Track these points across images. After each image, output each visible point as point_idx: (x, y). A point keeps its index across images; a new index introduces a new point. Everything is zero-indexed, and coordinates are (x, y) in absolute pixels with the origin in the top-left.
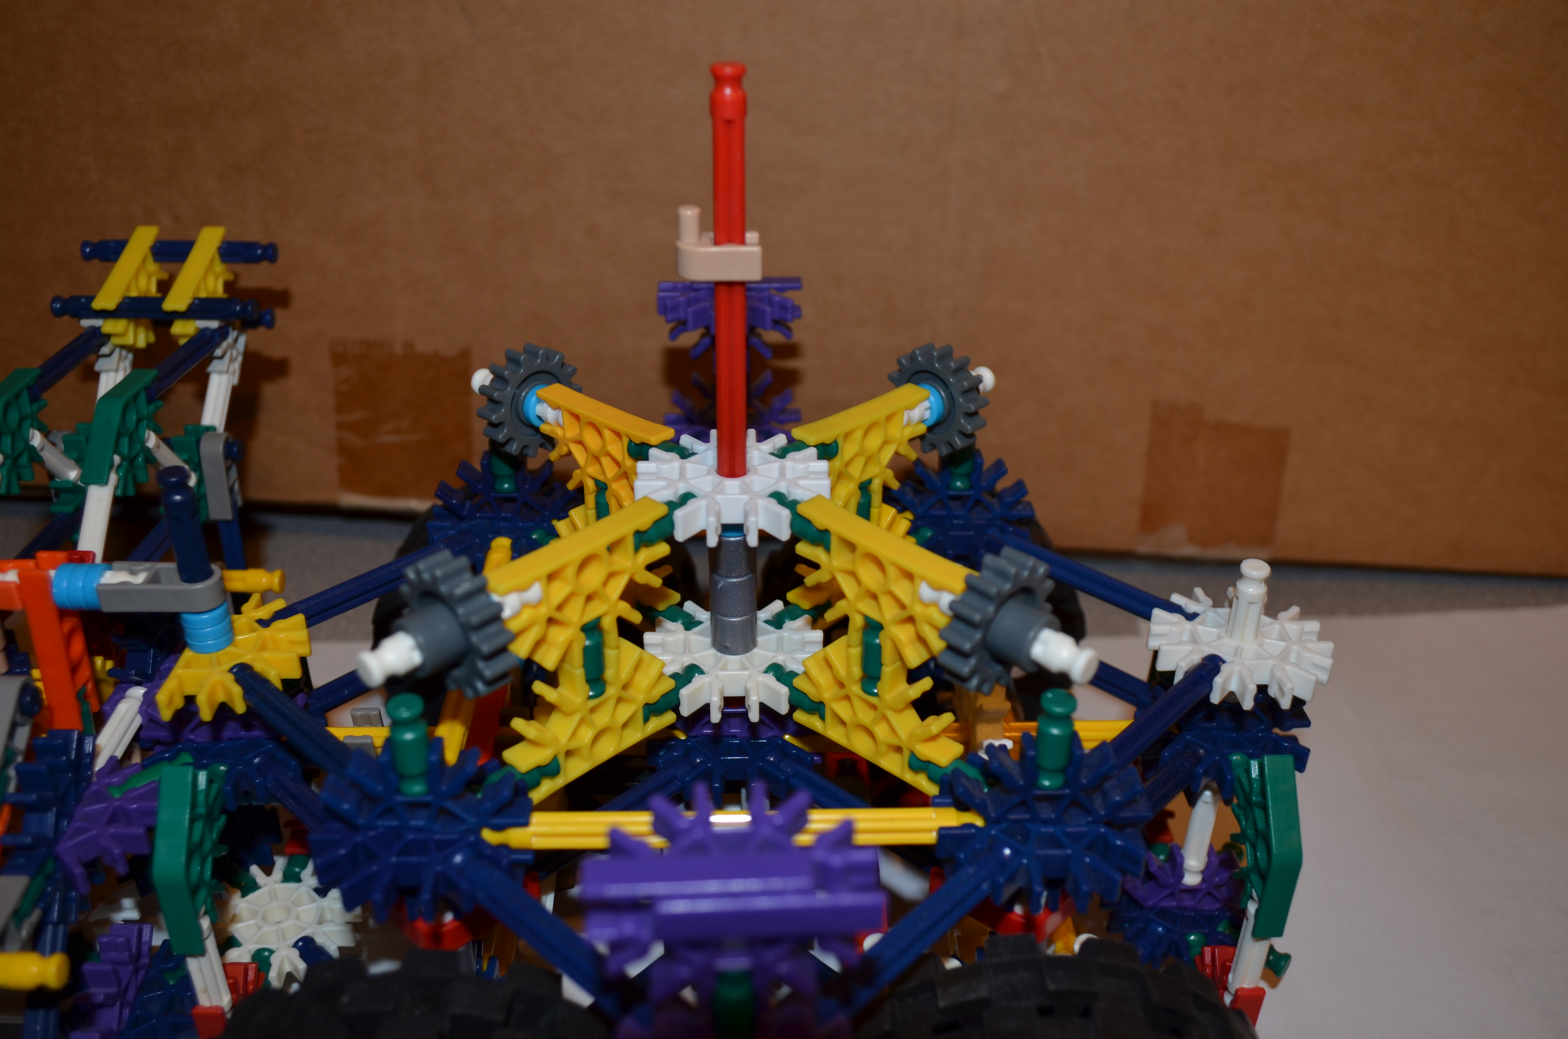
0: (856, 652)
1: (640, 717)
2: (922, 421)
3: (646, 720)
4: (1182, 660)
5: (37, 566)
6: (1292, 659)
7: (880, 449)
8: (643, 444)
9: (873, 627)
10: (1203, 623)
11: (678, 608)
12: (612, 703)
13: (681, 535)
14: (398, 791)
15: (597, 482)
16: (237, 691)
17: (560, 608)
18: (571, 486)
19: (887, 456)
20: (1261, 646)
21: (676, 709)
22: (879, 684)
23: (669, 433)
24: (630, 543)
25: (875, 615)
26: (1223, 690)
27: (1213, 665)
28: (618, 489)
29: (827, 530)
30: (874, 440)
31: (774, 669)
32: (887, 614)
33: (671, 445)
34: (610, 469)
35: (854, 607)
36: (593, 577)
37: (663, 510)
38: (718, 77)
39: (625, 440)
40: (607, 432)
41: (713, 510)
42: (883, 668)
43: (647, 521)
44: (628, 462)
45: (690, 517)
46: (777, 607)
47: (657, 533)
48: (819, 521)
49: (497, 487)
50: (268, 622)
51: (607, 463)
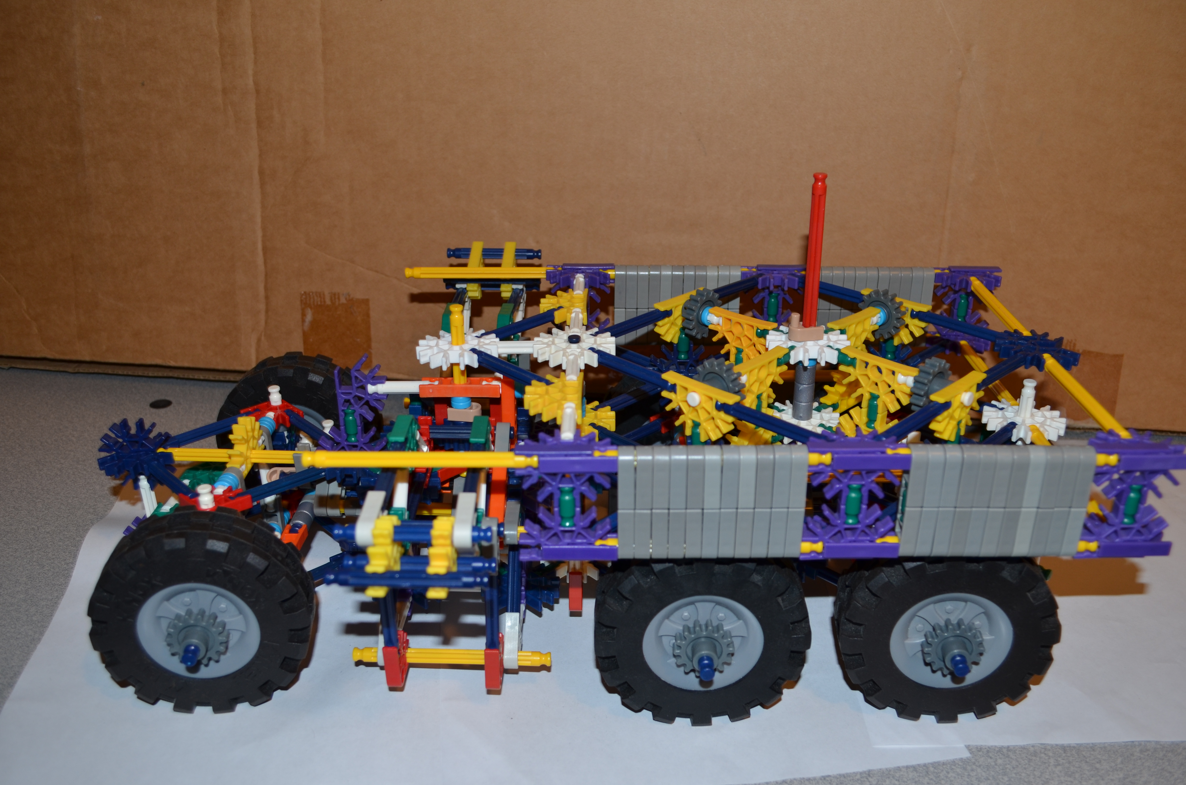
0: (864, 410)
2: (877, 323)
4: (998, 424)
6: (1049, 423)
7: (861, 334)
8: (764, 329)
9: (874, 397)
10: (1006, 411)
13: (792, 362)
15: (737, 349)
16: (596, 432)
18: (723, 352)
19: (863, 339)
20: (1033, 419)
22: (876, 423)
23: (775, 325)
24: (775, 362)
25: (875, 392)
26: (1017, 436)
27: (1012, 425)
28: (748, 351)
29: (855, 358)
30: (859, 329)
31: (822, 425)
32: (882, 391)
33: (777, 329)
34: (745, 343)
35: (865, 390)
36: (763, 373)
37: (787, 351)
38: (816, 178)
39: (755, 329)
40: (745, 326)
41: (806, 351)
42: (878, 415)
43: (781, 355)
44: (755, 339)
45: (796, 355)
46: (816, 404)
47: (784, 361)
48: (851, 354)
49: (679, 357)
50: (596, 409)
51: (744, 339)
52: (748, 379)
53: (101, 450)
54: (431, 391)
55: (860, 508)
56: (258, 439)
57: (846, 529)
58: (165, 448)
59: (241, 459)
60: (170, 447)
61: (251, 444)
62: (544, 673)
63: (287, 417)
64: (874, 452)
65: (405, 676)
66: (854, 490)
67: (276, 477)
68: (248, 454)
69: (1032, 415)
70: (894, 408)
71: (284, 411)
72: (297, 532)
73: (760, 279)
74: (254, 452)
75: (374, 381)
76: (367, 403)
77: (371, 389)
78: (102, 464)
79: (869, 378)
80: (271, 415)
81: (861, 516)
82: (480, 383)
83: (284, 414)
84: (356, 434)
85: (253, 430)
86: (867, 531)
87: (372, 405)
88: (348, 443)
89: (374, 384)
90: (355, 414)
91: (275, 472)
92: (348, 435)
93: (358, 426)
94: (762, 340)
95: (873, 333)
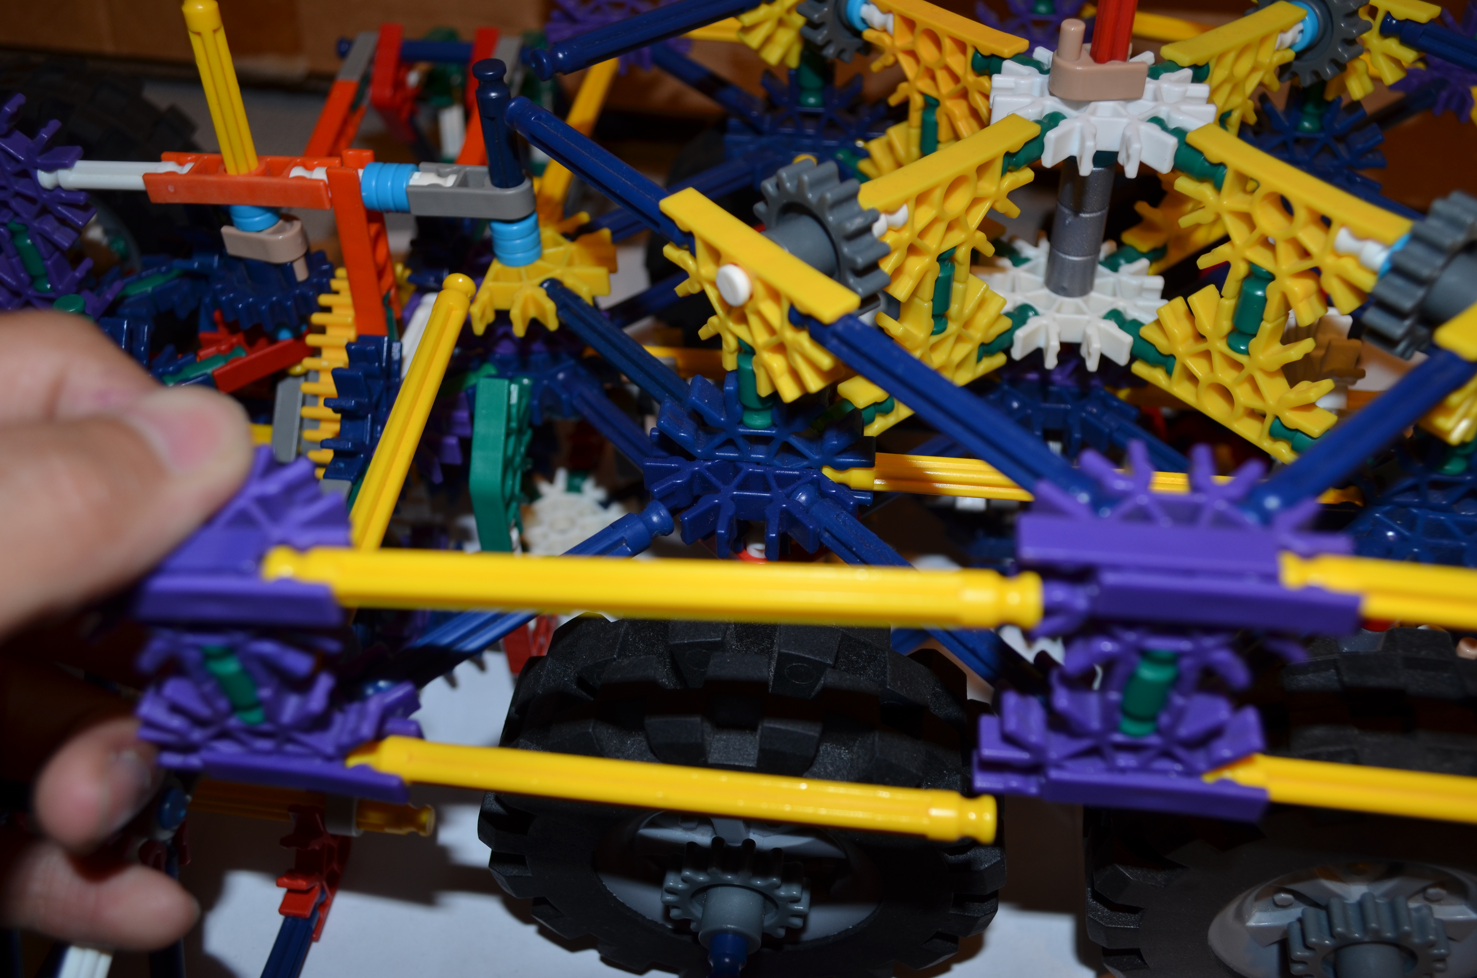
0: (1229, 304)
1: (974, 357)
2: (1290, 47)
3: (979, 360)
5: (342, 163)
8: (993, 56)
9: (1259, 277)
12: (951, 341)
13: (1048, 161)
14: (741, 423)
15: (926, 97)
16: (549, 306)
17: (922, 234)
18: (894, 101)
19: (1251, 86)
21: (1007, 351)
22: (1253, 341)
23: (1023, 45)
24: (998, 165)
25: (1265, 265)
28: (951, 106)
29: (1219, 160)
30: (1244, 65)
31: (1117, 316)
32: (1284, 265)
33: (1025, 58)
35: (1239, 254)
36: (959, 201)
37: (1036, 130)
39: (970, 52)
40: (947, 44)
41: (1090, 130)
42: (1263, 324)
43: (1015, 141)
44: (970, 78)
45: (1061, 140)
46: (1109, 249)
47: (1024, 158)
48: (1212, 149)
51: (942, 76)
75: (47, 162)
76: (46, 209)
77: (46, 179)
79: (1254, 227)
82: (286, 170)
86: (1180, 752)
87: (57, 212)
88: (37, 293)
89: (49, 168)
90: (31, 232)
92: (35, 276)
94: (984, 80)
95: (1283, 70)
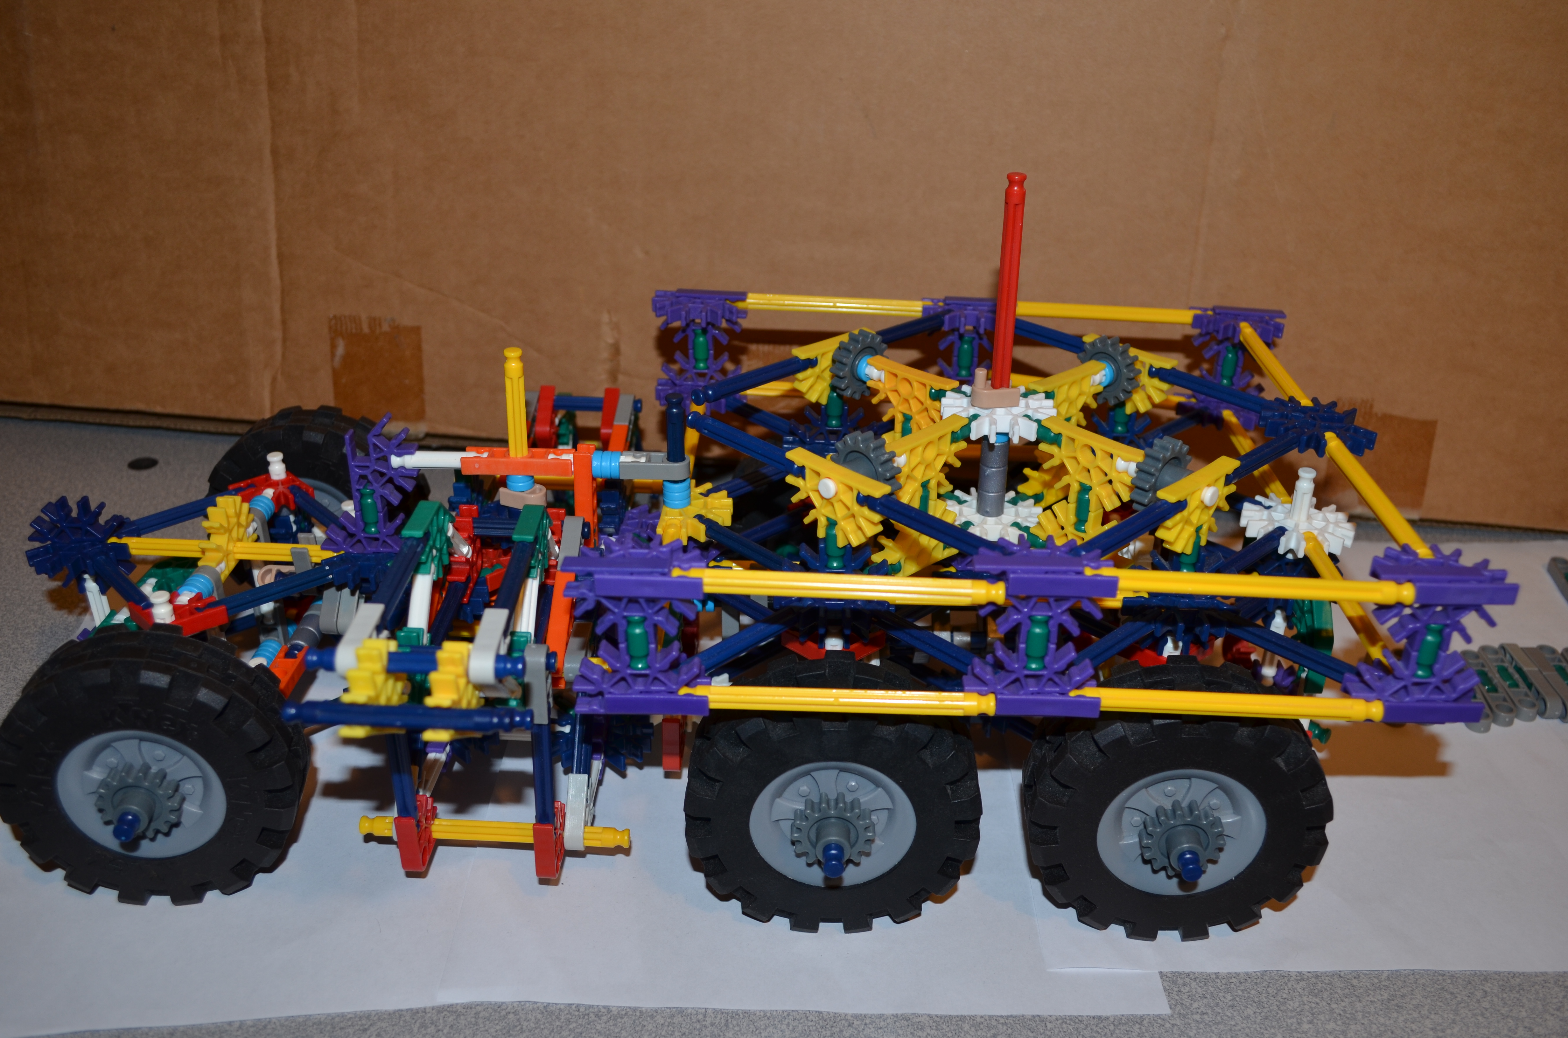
0: (1072, 506)
2: (1100, 384)
4: (1262, 528)
5: (584, 450)
6: (1330, 530)
7: (1077, 398)
8: (940, 390)
9: (1085, 489)
10: (1275, 511)
11: (951, 494)
13: (973, 437)
15: (904, 415)
16: (703, 527)
17: (914, 468)
18: (885, 419)
19: (1080, 403)
20: (1311, 524)
22: (1087, 524)
23: (956, 384)
24: (949, 437)
25: (1087, 482)
26: (1285, 547)
27: (1281, 531)
28: (920, 419)
29: (1060, 434)
30: (1074, 392)
31: (1016, 525)
32: (1095, 480)
33: (958, 390)
34: (915, 406)
35: (1074, 479)
36: (931, 453)
37: (966, 422)
38: (1011, 181)
39: (928, 388)
40: (915, 384)
41: (993, 422)
42: (1090, 514)
43: (957, 427)
44: (929, 402)
45: (979, 427)
46: (1011, 494)
47: (962, 434)
48: (1055, 429)
49: (829, 423)
50: (707, 494)
51: (913, 403)
52: (908, 461)
53: (31, 538)
54: (477, 466)
55: (1047, 648)
56: (248, 526)
57: (1027, 676)
58: (120, 537)
59: (220, 555)
60: (126, 536)
61: (234, 534)
62: (620, 857)
63: (291, 496)
64: (1065, 572)
65: (428, 857)
66: (1038, 623)
67: (270, 579)
68: (231, 547)
69: (1309, 518)
70: (1111, 504)
71: (288, 488)
72: (295, 656)
73: (947, 317)
74: (239, 544)
75: (399, 451)
76: (390, 481)
77: (396, 461)
78: (32, 557)
79: (1079, 463)
80: (269, 492)
81: (1047, 659)
82: (545, 456)
83: (286, 491)
84: (376, 523)
85: (238, 515)
86: (1056, 679)
87: (397, 484)
88: (366, 535)
89: (399, 455)
90: (375, 495)
91: (270, 571)
92: (366, 524)
93: (378, 512)
94: (937, 403)
95: (1096, 396)
